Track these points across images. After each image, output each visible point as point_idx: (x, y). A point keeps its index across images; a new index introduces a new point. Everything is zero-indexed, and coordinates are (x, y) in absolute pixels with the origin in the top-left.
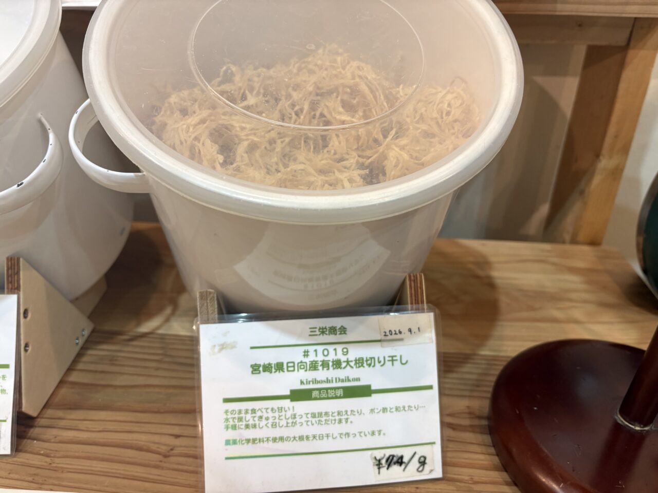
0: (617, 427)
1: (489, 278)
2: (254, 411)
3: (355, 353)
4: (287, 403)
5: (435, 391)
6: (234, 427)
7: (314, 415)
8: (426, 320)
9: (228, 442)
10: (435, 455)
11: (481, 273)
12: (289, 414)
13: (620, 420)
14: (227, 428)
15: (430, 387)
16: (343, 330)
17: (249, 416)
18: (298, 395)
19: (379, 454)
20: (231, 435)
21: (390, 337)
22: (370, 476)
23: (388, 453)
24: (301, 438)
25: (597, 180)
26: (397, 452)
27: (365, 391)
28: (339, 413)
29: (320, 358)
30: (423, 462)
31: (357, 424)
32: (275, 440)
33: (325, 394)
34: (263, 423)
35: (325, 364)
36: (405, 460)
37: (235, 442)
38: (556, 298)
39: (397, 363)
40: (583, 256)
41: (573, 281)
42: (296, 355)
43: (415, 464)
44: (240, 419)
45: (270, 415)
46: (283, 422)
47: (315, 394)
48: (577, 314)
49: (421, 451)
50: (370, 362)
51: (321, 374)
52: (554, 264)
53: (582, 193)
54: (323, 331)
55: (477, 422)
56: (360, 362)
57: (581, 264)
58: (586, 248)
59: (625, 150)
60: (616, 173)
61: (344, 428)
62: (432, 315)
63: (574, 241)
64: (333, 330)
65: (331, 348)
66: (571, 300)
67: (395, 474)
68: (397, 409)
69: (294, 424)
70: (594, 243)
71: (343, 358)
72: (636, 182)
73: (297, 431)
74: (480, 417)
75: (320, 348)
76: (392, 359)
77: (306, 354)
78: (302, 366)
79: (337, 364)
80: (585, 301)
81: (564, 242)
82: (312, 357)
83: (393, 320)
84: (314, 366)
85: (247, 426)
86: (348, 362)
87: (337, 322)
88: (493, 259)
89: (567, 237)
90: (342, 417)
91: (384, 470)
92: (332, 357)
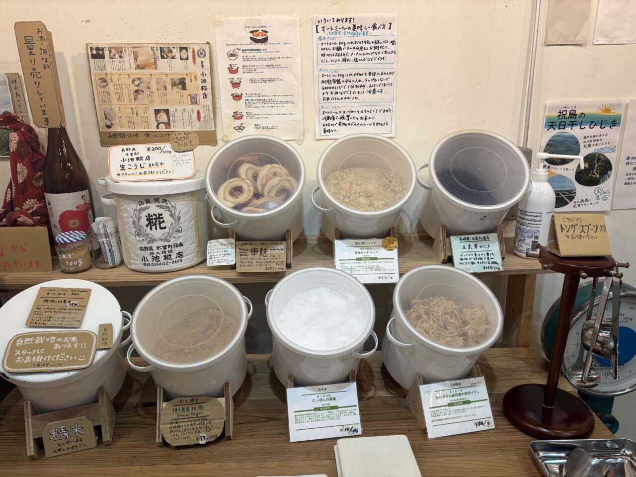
0: (544, 408)
1: (488, 365)
2: (438, 411)
3: (464, 391)
4: (447, 407)
5: (488, 401)
6: (434, 416)
7: (456, 410)
8: (482, 379)
9: (433, 421)
10: (492, 421)
11: (484, 363)
12: (449, 411)
13: (544, 405)
14: (432, 416)
15: (487, 400)
16: (460, 384)
17: (437, 412)
18: (450, 405)
19: (476, 421)
20: (433, 418)
21: (473, 385)
22: (475, 429)
23: (478, 421)
24: (453, 418)
25: (522, 320)
26: (481, 421)
27: (468, 402)
28: (463, 409)
29: (455, 393)
30: (489, 424)
31: (468, 412)
32: (446, 419)
33: (458, 404)
34: (442, 414)
35: (456, 395)
36: (484, 423)
37: (435, 421)
38: (515, 371)
39: (476, 393)
40: (522, 352)
41: (520, 363)
42: (448, 393)
43: (486, 424)
44: (435, 413)
45: (443, 411)
46: (447, 413)
47: (455, 404)
48: (525, 376)
49: (488, 420)
50: (469, 393)
51: (456, 398)
52: (511, 357)
53: (517, 325)
54: (454, 385)
55: (500, 414)
56: (466, 393)
57: (522, 356)
58: (523, 348)
59: (531, 308)
60: (530, 318)
61: (464, 414)
62: (483, 377)
63: (517, 346)
64: (457, 384)
65: (457, 390)
66: (521, 371)
67: (481, 428)
68: (479, 407)
69: (450, 414)
70: (526, 346)
71: (461, 393)
72: (539, 315)
73: (452, 416)
74: (500, 412)
75: (454, 390)
76: (475, 392)
77: (451, 392)
78: (450, 396)
79: (460, 394)
80: (527, 371)
81: (513, 347)
82: (452, 393)
83: (472, 380)
84: (453, 395)
85: (437, 416)
86: (463, 393)
87: (458, 382)
88: (487, 357)
89: (514, 344)
90: (464, 410)
91: (478, 426)
92: (458, 392)
